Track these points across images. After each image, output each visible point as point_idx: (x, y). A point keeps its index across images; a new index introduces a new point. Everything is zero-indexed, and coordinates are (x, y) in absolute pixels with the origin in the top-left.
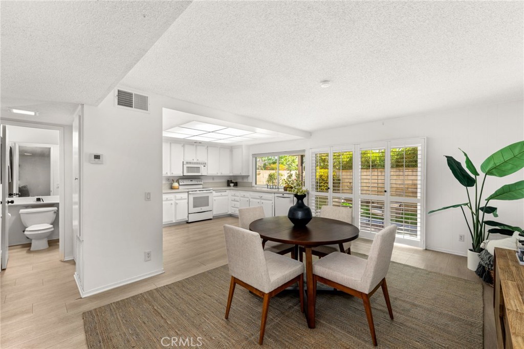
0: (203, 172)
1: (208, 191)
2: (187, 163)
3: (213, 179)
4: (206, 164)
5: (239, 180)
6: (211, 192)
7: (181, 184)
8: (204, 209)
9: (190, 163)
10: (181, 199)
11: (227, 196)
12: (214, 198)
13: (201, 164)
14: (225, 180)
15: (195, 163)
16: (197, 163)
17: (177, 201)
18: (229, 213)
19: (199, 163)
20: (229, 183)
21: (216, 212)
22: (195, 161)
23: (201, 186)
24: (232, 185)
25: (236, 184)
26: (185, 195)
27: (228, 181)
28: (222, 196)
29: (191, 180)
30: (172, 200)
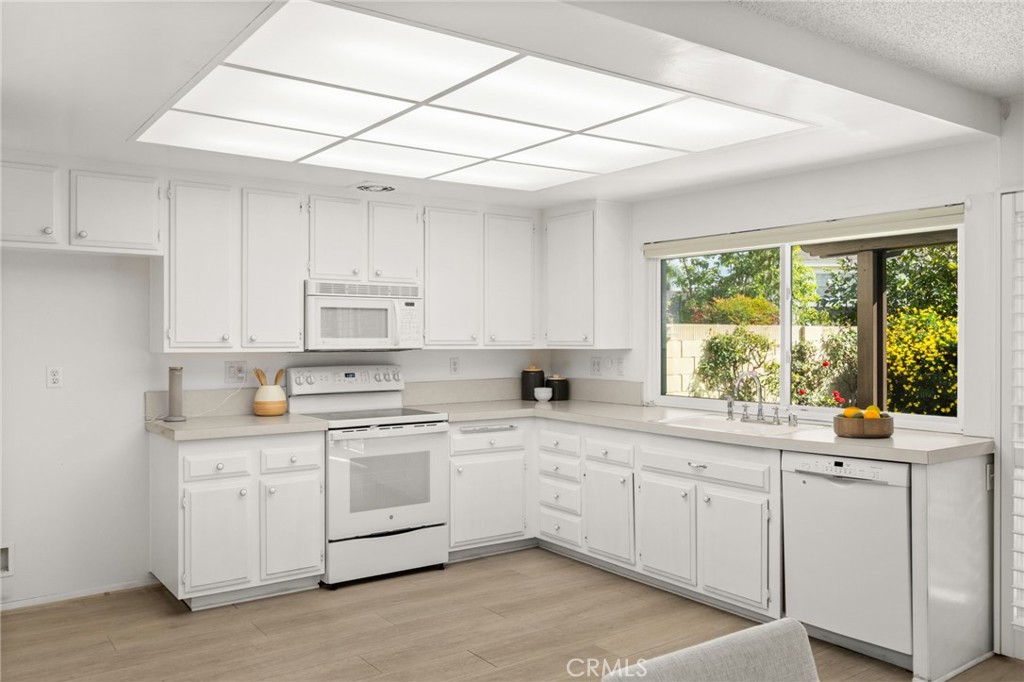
0: (404, 331)
1: (426, 429)
2: (325, 288)
3: (454, 365)
4: (415, 290)
5: (576, 373)
6: (443, 433)
7: (296, 390)
8: (404, 516)
9: (340, 289)
10: (292, 467)
11: (521, 449)
12: (457, 462)
13: (395, 292)
14: (510, 373)
15: (363, 290)
16: (374, 291)
17: (270, 481)
18: (528, 535)
19: (384, 290)
20: (529, 384)
22: (364, 279)
23: (396, 402)
24: (544, 393)
25: (562, 392)
26: (315, 445)
27: (525, 375)
28: (492, 449)
29: (349, 370)
30: (243, 474)
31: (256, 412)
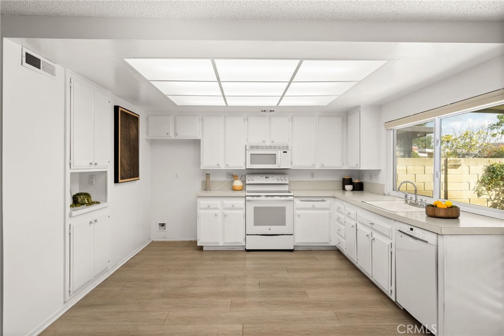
0: (282, 162)
1: (284, 198)
2: (252, 147)
3: (312, 175)
4: (287, 147)
5: (366, 180)
6: (290, 200)
8: (275, 229)
9: (258, 147)
10: (233, 208)
11: (328, 209)
12: (298, 212)
13: (279, 148)
14: (338, 179)
15: (266, 147)
16: (271, 147)
17: (226, 212)
18: (332, 244)
19: (275, 147)
20: (346, 181)
21: (302, 238)
22: (268, 144)
23: (286, 188)
24: (349, 187)
25: (359, 187)
26: (242, 201)
27: (344, 179)
28: (314, 208)
29: (267, 176)
30: (217, 209)
31: (234, 189)
